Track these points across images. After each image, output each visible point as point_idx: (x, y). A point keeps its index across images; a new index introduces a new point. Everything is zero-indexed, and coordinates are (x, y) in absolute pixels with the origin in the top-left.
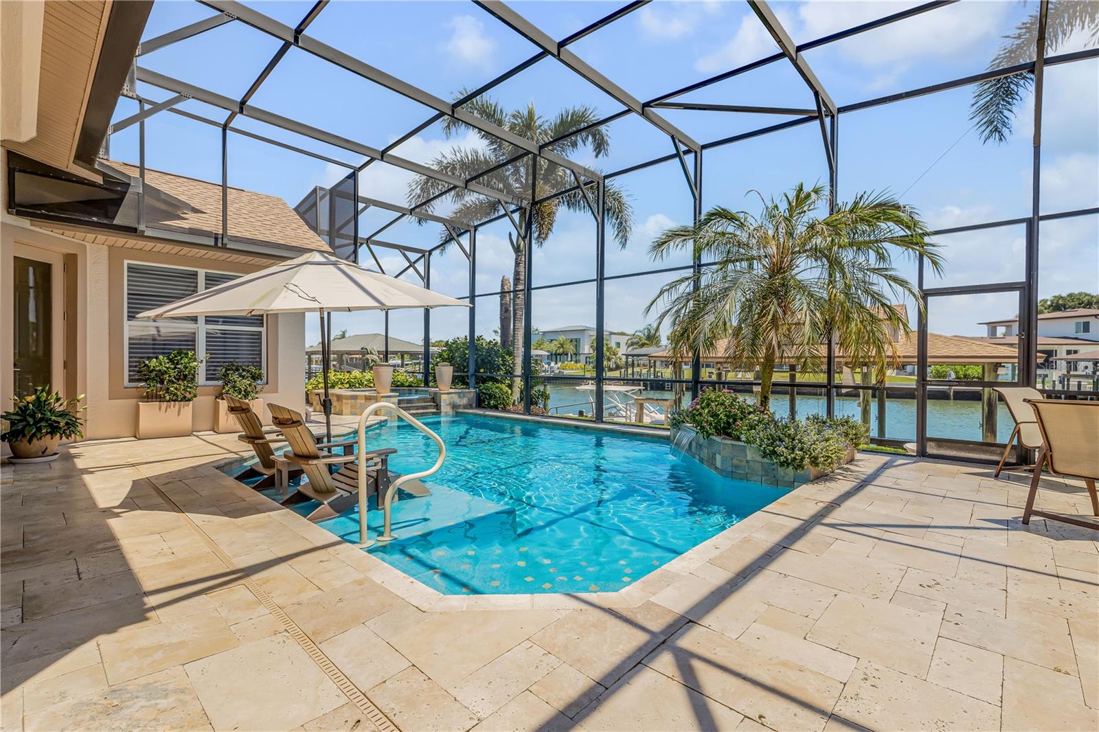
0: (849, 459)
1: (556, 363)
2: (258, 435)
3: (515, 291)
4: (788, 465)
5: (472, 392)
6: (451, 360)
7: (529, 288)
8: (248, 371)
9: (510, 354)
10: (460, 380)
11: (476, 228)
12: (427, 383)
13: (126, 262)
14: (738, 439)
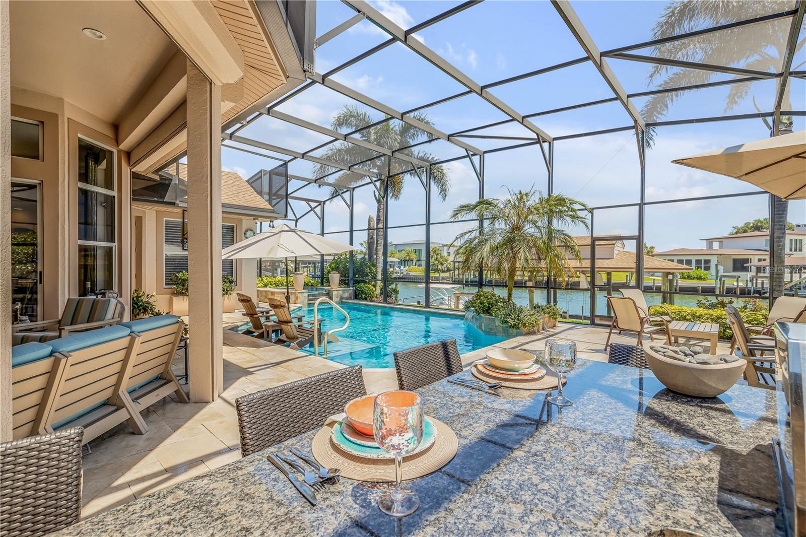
0: (552, 326)
1: (405, 267)
2: (254, 313)
3: (377, 229)
4: (513, 327)
5: (351, 289)
6: (336, 269)
7: (386, 228)
8: (228, 279)
9: (374, 265)
10: (344, 282)
11: (354, 189)
12: (322, 284)
13: (165, 219)
14: (492, 315)
